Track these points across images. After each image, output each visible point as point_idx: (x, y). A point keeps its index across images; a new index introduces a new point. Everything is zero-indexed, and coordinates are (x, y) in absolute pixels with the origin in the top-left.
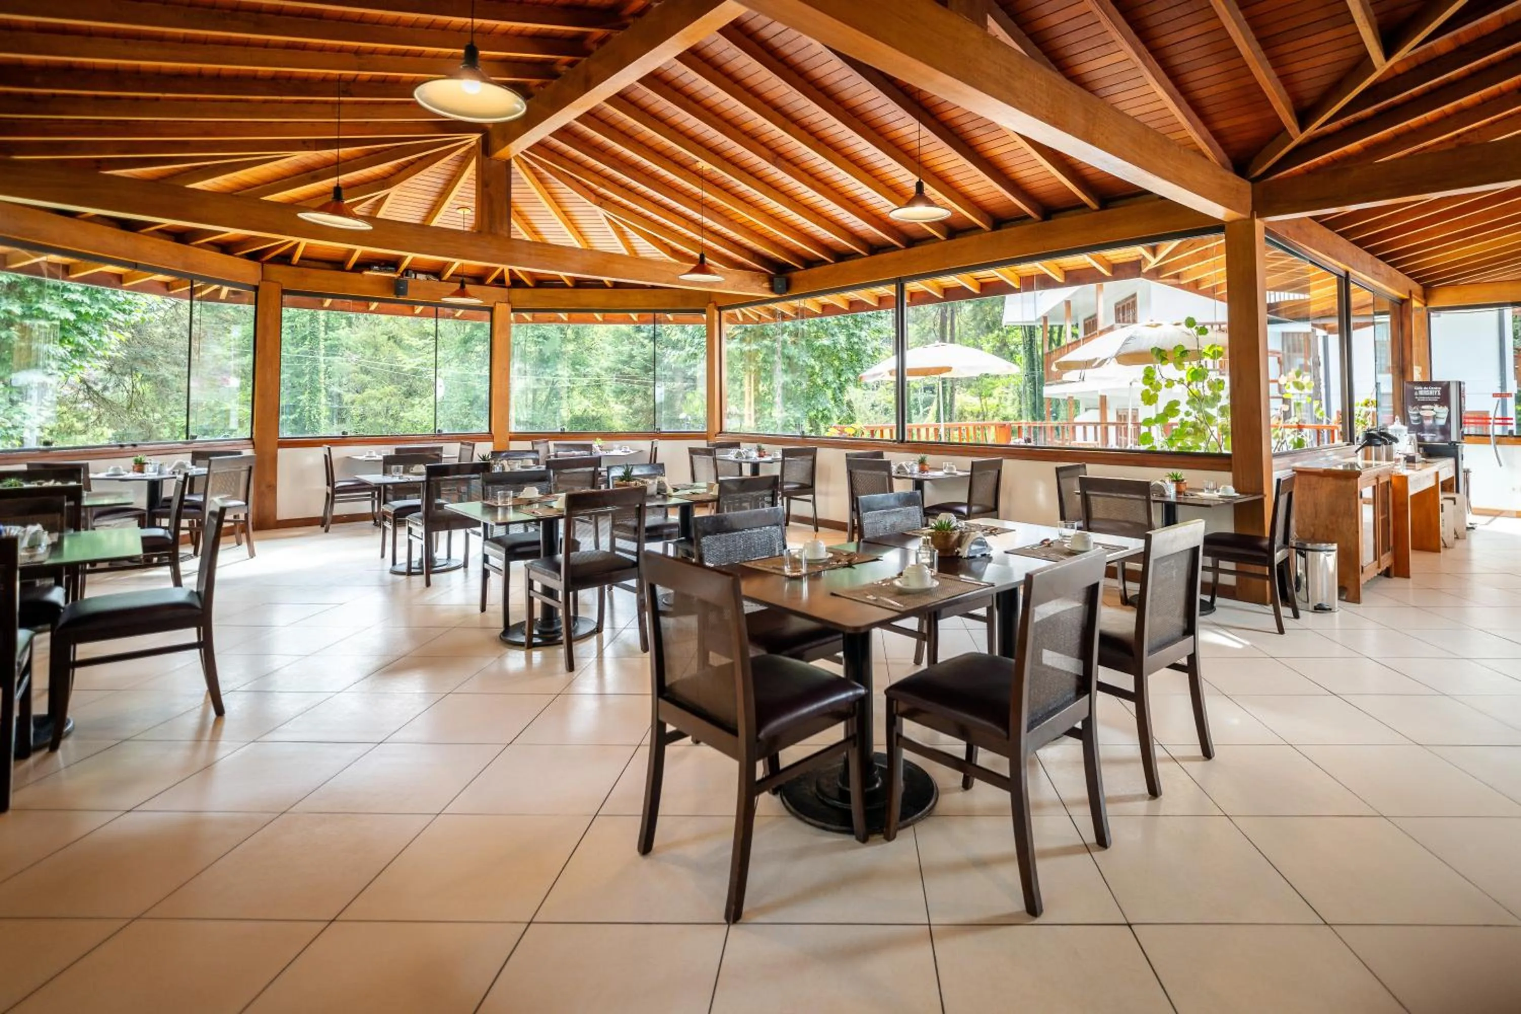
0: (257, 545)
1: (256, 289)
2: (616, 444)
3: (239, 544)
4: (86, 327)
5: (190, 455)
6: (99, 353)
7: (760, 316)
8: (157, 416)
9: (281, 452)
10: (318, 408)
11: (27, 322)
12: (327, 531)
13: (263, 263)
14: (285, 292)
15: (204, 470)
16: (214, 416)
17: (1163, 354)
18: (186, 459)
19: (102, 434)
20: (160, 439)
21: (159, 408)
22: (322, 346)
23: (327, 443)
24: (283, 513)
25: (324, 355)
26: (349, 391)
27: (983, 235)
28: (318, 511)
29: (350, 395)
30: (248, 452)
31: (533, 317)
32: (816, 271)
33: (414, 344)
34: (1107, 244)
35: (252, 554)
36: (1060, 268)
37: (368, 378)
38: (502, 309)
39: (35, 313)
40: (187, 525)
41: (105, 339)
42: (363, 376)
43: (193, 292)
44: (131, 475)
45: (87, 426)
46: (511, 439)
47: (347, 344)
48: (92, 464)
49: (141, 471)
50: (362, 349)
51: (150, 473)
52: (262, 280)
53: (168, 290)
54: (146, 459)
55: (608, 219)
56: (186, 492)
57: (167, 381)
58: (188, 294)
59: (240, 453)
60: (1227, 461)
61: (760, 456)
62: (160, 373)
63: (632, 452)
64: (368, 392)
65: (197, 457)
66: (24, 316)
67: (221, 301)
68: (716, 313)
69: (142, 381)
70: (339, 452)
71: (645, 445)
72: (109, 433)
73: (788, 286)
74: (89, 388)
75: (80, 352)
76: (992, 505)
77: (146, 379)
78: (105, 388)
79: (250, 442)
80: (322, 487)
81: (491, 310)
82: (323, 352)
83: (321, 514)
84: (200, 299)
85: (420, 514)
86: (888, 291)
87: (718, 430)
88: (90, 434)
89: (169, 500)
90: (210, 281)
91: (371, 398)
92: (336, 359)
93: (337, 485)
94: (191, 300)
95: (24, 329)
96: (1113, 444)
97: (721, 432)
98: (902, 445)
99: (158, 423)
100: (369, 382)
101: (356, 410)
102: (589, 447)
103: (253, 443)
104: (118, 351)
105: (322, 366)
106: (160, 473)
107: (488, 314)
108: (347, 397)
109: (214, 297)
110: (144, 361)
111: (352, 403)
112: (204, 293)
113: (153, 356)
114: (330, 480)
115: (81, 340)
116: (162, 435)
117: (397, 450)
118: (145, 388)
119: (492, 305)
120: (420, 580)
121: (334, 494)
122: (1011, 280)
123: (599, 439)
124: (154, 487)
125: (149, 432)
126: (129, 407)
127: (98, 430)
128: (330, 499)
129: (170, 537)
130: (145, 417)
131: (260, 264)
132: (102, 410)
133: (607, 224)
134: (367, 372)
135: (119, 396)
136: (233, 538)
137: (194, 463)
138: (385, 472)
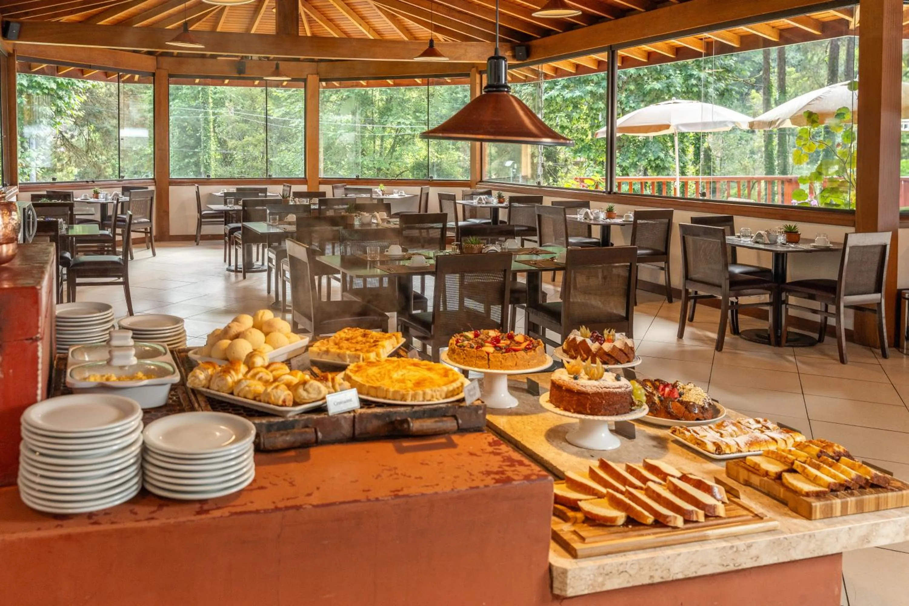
0: (157, 251)
1: (154, 74)
2: (395, 189)
3: (148, 248)
4: (61, 93)
5: (121, 189)
6: (69, 112)
7: (526, 77)
8: (104, 158)
9: (171, 188)
10: (209, 154)
11: (30, 91)
12: (197, 244)
13: (157, 56)
14: (171, 76)
15: (127, 199)
16: (141, 158)
17: (814, 117)
18: (119, 191)
19: (71, 172)
20: (106, 177)
21: (104, 152)
22: (211, 100)
23: (196, 183)
24: (174, 231)
25: (213, 108)
26: (232, 138)
27: (673, 7)
28: (192, 231)
29: (234, 141)
30: (152, 188)
31: (340, 84)
32: (548, 40)
33: (280, 95)
34: (774, 13)
35: (154, 254)
36: (773, 27)
37: (246, 127)
38: (312, 79)
39: (34, 84)
40: (120, 232)
41: (72, 101)
42: (242, 125)
43: (119, 77)
44: (92, 200)
45: (63, 165)
46: (320, 183)
47: (231, 96)
48: (76, 192)
49: (97, 198)
50: (242, 101)
51: (102, 200)
52: (157, 68)
53: (107, 77)
54: (99, 190)
55: (378, 8)
56: (119, 212)
57: (109, 132)
58: (117, 79)
59: (147, 188)
60: (851, 217)
61: (500, 202)
62: (104, 125)
63: (406, 196)
64: (247, 138)
65: (126, 190)
66: (29, 87)
67: (136, 82)
68: (478, 76)
69: (94, 132)
70: (204, 190)
71: (416, 190)
72: (76, 171)
73: (528, 53)
74: (63, 136)
75: (59, 112)
76: (662, 249)
77: (97, 130)
78: (72, 137)
79: (152, 181)
80: (195, 214)
81: (305, 80)
82: (211, 105)
83: (195, 233)
84: (123, 82)
85: (241, 232)
86: (603, 57)
87: (479, 179)
88: (65, 172)
89: (110, 217)
90: (127, 72)
91: (248, 145)
92: (223, 111)
93: (203, 213)
94: (119, 82)
95: (29, 96)
96: (778, 200)
97: (481, 181)
98: (609, 196)
99: (104, 164)
100: (248, 130)
101: (238, 156)
102: (370, 191)
103: (155, 182)
104: (79, 110)
105: (212, 118)
106: (106, 199)
107: (302, 84)
108: (231, 143)
109: (131, 81)
110: (95, 116)
111: (235, 149)
112: (125, 78)
113: (100, 112)
114: (199, 210)
115: (59, 102)
116: (107, 174)
117: (238, 189)
118: (96, 136)
119: (305, 77)
120: (241, 275)
121: (203, 219)
122: (730, 41)
123: (381, 185)
124: (104, 207)
125: (100, 172)
126: (87, 152)
127: (70, 169)
128: (200, 224)
129: (111, 235)
130: (96, 159)
131: (155, 57)
132: (71, 154)
133: (377, 10)
134: (246, 122)
135: (79, 142)
136: (145, 245)
137: (123, 194)
138: (226, 203)
